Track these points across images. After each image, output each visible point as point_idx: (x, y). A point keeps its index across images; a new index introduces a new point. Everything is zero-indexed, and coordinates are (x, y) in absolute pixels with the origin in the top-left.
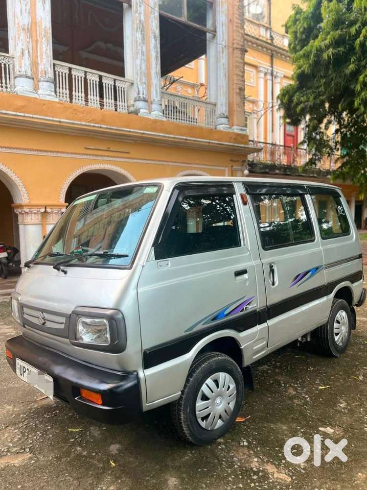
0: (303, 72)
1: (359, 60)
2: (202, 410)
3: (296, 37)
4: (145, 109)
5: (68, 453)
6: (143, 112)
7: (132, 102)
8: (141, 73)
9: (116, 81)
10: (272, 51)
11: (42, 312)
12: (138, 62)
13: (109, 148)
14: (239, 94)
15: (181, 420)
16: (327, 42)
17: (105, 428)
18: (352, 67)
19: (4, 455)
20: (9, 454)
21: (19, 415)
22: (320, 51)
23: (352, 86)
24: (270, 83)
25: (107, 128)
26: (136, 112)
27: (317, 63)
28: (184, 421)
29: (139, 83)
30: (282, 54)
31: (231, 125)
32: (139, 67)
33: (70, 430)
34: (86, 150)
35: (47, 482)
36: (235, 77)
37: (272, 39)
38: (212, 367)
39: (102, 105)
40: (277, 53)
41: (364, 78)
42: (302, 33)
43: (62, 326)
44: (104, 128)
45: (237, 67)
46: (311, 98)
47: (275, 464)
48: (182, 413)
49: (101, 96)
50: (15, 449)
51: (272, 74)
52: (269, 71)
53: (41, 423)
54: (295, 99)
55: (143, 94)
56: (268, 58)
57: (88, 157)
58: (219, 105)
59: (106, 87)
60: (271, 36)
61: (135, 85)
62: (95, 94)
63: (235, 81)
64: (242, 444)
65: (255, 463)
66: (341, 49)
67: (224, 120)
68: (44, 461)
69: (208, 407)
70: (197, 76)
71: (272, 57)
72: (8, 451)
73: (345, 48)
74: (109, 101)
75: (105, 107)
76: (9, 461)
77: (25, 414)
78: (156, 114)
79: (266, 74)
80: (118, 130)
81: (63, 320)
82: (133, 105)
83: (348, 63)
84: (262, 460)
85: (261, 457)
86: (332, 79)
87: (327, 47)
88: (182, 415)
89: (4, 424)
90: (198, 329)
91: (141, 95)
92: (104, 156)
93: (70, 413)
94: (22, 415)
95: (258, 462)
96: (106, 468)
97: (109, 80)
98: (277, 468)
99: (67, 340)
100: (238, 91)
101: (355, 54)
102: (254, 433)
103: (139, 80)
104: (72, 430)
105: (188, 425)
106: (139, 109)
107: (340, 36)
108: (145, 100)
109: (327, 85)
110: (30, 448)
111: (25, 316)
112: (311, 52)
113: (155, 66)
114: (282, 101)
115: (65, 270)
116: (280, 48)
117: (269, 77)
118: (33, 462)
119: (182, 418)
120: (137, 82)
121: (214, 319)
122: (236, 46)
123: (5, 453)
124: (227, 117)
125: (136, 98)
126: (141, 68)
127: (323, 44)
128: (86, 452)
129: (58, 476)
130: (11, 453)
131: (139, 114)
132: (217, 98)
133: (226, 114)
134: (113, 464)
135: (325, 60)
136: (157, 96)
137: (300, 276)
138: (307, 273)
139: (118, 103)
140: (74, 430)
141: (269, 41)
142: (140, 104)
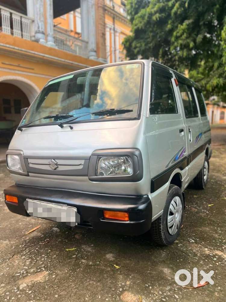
0: (138, 28)
1: (173, 22)
2: (170, 222)
3: (132, 6)
4: (43, 39)
5: (77, 265)
6: (42, 41)
7: (33, 34)
8: (40, 14)
9: (22, 18)
10: (114, 15)
11: (54, 159)
12: (38, 6)
13: (19, 64)
14: (102, 37)
15: (161, 230)
16: (155, 9)
17: (93, 245)
18: (169, 26)
19: (25, 276)
20: (29, 275)
21: (18, 246)
22: (151, 15)
23: (169, 39)
24: (113, 35)
25: (18, 50)
26: (37, 41)
27: (149, 22)
28: (163, 230)
29: (39, 21)
30: (120, 18)
31: (98, 57)
32: (38, 10)
33: (67, 250)
34: (2, 65)
35: (77, 288)
36: (100, 26)
37: (114, 7)
38: (173, 193)
39: (12, 34)
40: (117, 16)
41: (176, 34)
42: (136, 4)
43: (81, 167)
44: (16, 49)
45: (100, 19)
46: (143, 45)
47: (220, 250)
48: (161, 225)
49: (12, 27)
50: (32, 270)
51: (114, 30)
52: (112, 28)
53: (40, 248)
54: (133, 45)
55: (42, 29)
56: (111, 19)
57: (4, 70)
58: (90, 43)
59: (15, 21)
60: (113, 6)
61: (36, 22)
62: (7, 25)
63: (100, 28)
64: (191, 242)
65: (207, 251)
66: (163, 14)
67: (94, 53)
68: (63, 274)
69: (173, 220)
70: (68, 25)
71: (114, 18)
72: (27, 272)
73: (165, 14)
74: (17, 31)
75: (14, 35)
76: (32, 279)
77: (23, 244)
78: (51, 44)
79: (110, 29)
80: (27, 52)
81: (82, 162)
82: (34, 36)
83: (167, 24)
84: (211, 249)
85: (209, 247)
86: (157, 33)
87: (156, 13)
88: (162, 226)
89: (10, 254)
90: (170, 166)
91: (40, 29)
92: (16, 70)
93: (59, 239)
94: (20, 246)
95: (208, 250)
96: (114, 270)
97: (17, 16)
98: (222, 252)
99: (86, 178)
100: (101, 35)
101: (171, 19)
102: (193, 234)
103: (38, 18)
104: (69, 250)
105: (164, 233)
106: (39, 39)
107: (163, 6)
108: (43, 33)
109: (154, 37)
110: (44, 267)
111: (31, 165)
112: (145, 15)
113: (50, 11)
114: (125, 45)
115: (71, 126)
116: (118, 13)
117: (112, 31)
118: (54, 276)
119: (161, 228)
120: (37, 20)
121: (175, 160)
122: (100, 5)
123: (25, 275)
124: (95, 51)
125: (36, 31)
126: (40, 10)
127: (153, 11)
128: (91, 262)
129: (82, 283)
130: (31, 273)
131: (40, 43)
132: (88, 38)
133: (95, 49)
134: (117, 267)
135: (154, 21)
136: (51, 32)
137: (198, 137)
138: (199, 135)
139: (23, 33)
140: (71, 250)
141: (112, 8)
142: (39, 36)
